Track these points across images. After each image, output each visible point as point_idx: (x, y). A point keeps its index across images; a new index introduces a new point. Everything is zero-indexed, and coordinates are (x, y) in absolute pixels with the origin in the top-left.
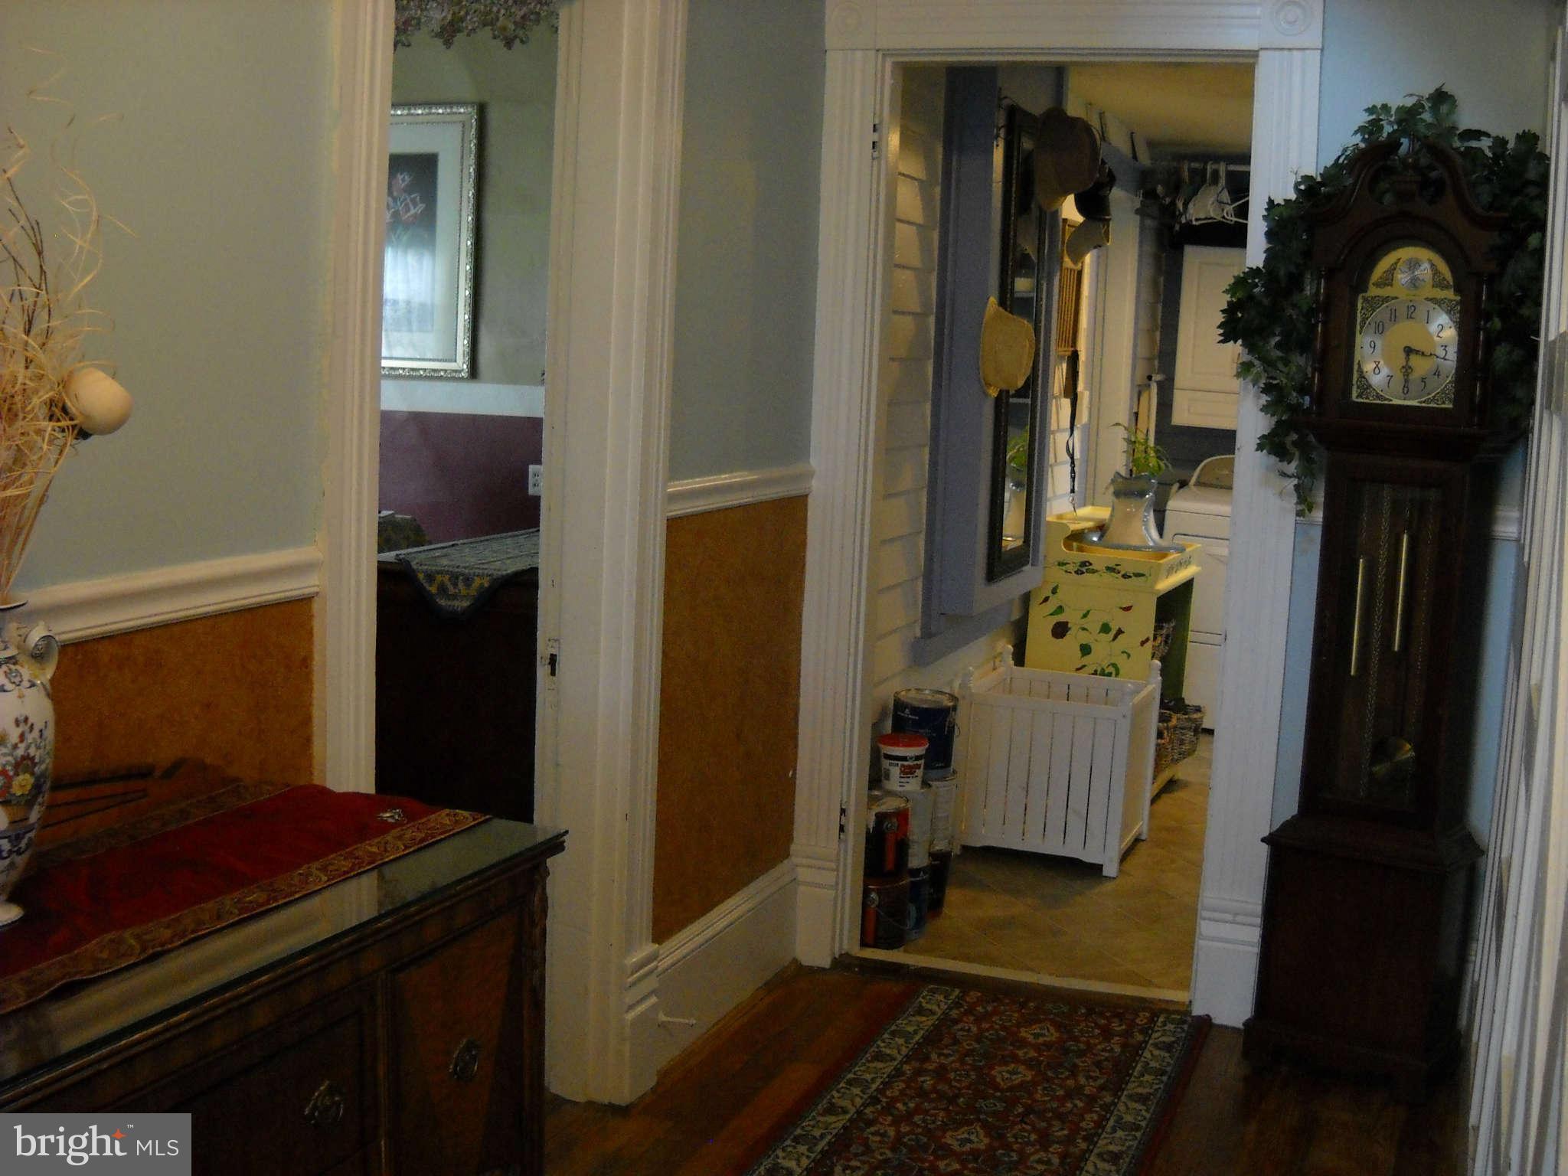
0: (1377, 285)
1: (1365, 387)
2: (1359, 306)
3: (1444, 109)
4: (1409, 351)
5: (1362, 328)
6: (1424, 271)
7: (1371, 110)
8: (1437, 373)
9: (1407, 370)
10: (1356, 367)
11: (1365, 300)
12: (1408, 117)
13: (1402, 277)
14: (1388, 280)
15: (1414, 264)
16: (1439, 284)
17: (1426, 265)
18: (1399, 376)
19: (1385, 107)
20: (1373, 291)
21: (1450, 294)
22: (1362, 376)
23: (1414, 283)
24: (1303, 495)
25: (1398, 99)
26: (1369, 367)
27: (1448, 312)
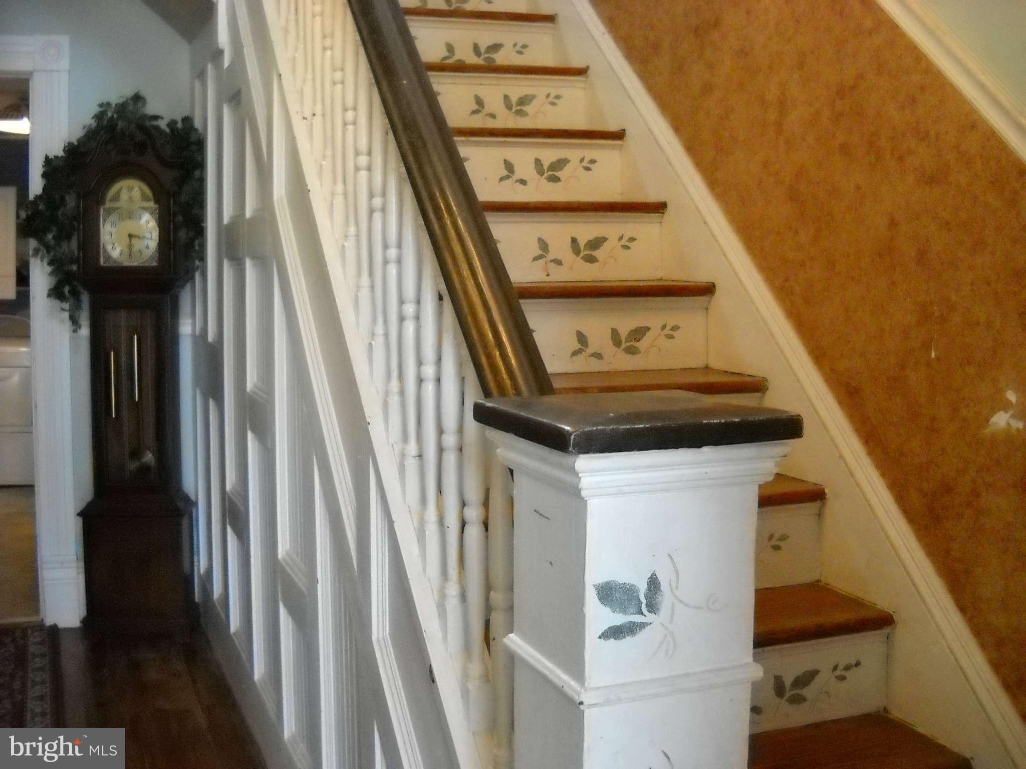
0: (111, 201)
1: (108, 258)
2: (101, 214)
3: (140, 104)
4: (131, 236)
5: (104, 225)
6: (136, 193)
7: (101, 105)
8: (147, 247)
9: (130, 246)
10: (102, 247)
11: (104, 210)
12: (122, 108)
13: (124, 196)
14: (116, 198)
15: (131, 189)
16: (144, 198)
17: (136, 189)
18: (126, 250)
19: (108, 104)
20: (108, 204)
21: (152, 204)
22: (105, 251)
23: (131, 199)
24: (74, 321)
25: (115, 98)
26: (109, 247)
27: (151, 214)
